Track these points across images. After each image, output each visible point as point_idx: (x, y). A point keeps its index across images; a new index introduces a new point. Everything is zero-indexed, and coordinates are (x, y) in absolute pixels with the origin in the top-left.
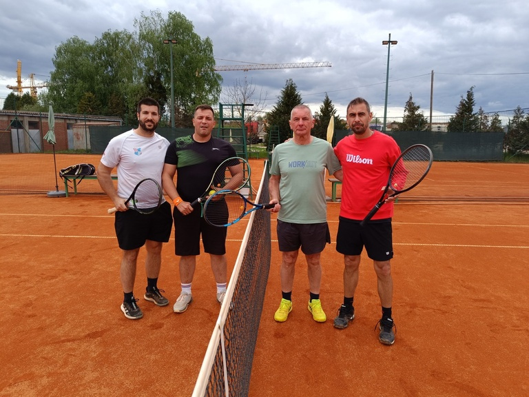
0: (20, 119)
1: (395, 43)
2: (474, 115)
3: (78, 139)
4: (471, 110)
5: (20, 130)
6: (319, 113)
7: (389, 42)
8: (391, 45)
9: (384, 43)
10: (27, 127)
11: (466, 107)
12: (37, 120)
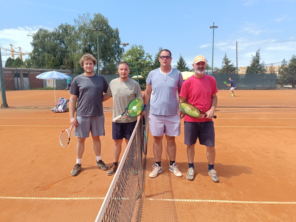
0: (18, 72)
1: (216, 27)
3: (49, 82)
4: (259, 62)
5: (19, 78)
6: (177, 65)
7: (214, 27)
8: (214, 29)
9: (211, 27)
10: (22, 76)
11: (256, 61)
12: (27, 73)
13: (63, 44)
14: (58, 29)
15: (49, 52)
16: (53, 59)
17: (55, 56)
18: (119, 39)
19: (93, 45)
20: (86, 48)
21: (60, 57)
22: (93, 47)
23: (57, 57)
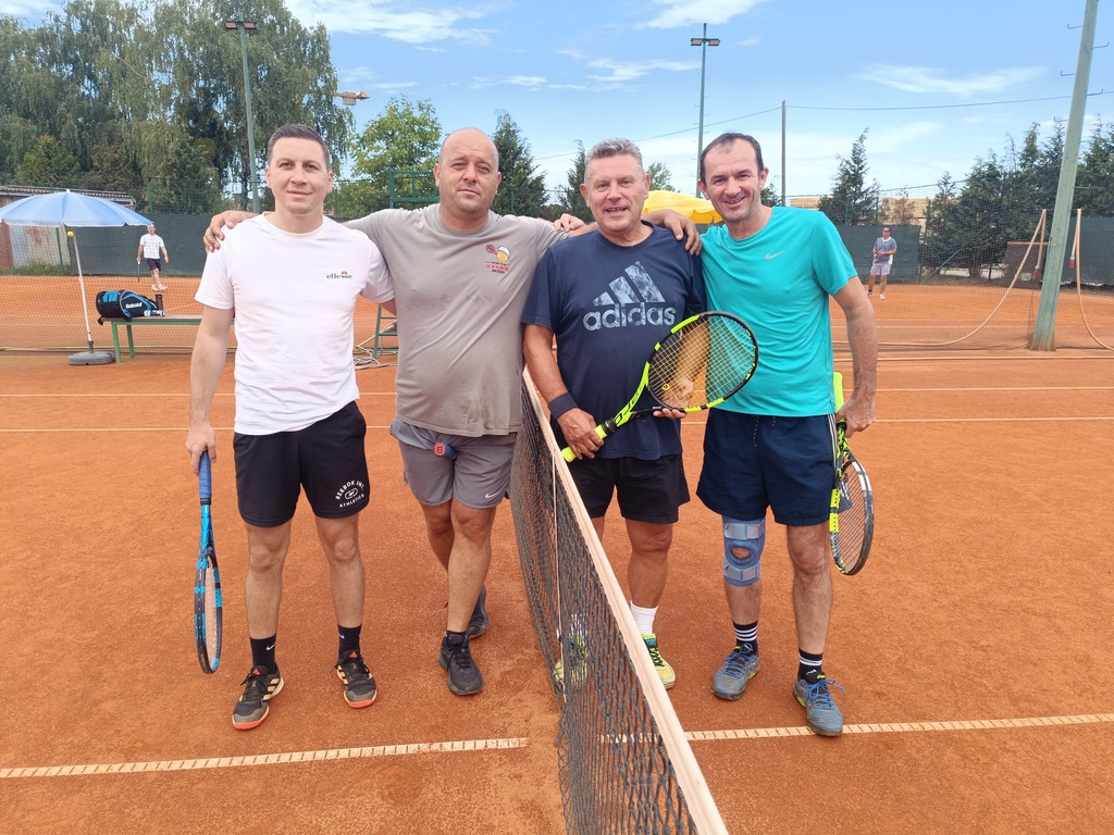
1: (715, 42)
2: (865, 192)
4: (861, 183)
6: (567, 185)
7: (705, 40)
9: (694, 43)
13: (87, 83)
14: (63, 16)
15: (26, 115)
16: (49, 146)
17: (54, 132)
18: (330, 70)
19: (221, 89)
20: (193, 103)
21: (80, 136)
22: (220, 99)
23: (63, 135)
